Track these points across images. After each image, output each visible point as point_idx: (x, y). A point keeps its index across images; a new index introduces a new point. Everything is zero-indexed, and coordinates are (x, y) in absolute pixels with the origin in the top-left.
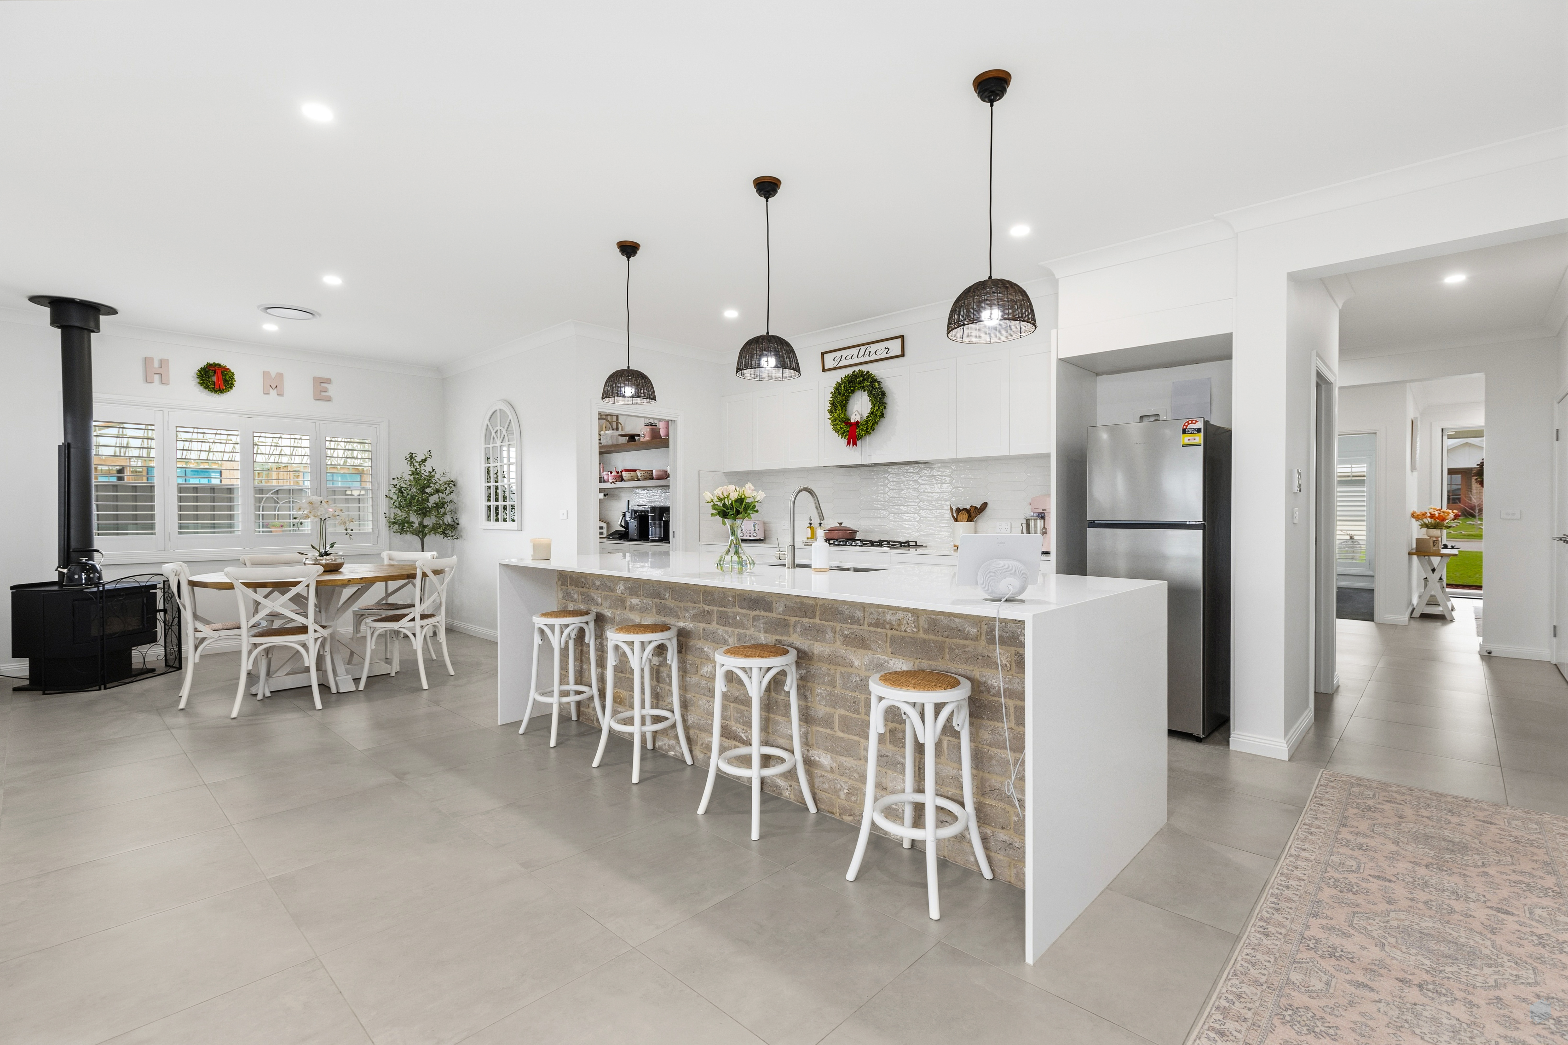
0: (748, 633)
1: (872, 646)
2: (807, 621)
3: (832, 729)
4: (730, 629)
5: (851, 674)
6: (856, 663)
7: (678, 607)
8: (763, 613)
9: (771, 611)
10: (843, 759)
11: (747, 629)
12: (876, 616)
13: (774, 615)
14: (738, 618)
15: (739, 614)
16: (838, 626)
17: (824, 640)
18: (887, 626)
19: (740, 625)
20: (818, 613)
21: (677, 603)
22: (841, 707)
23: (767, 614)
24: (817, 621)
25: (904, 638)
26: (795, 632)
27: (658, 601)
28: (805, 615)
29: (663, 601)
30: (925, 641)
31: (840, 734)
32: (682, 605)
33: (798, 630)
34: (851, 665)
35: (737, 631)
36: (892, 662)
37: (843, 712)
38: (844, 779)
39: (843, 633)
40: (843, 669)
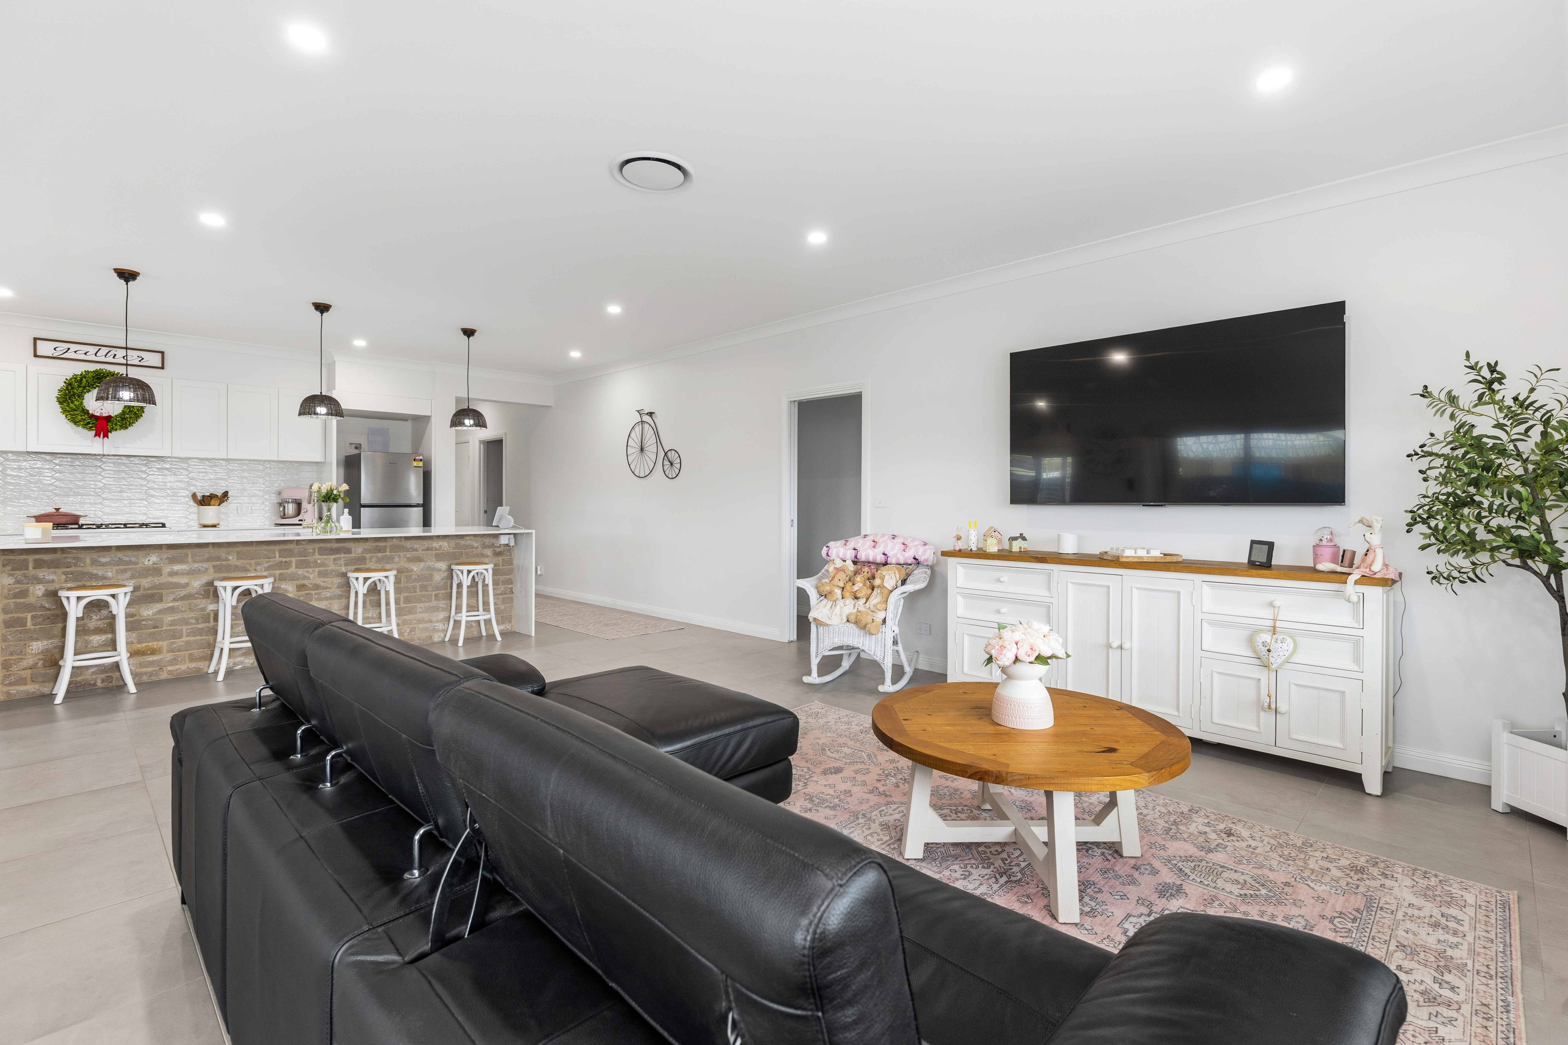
0: (329, 569)
1: (425, 559)
2: (380, 555)
3: (399, 604)
4: (311, 570)
5: (412, 575)
6: (415, 570)
7: (247, 564)
8: (343, 555)
9: (351, 553)
10: (406, 617)
11: (328, 567)
12: (427, 546)
13: (353, 555)
14: (319, 561)
15: (320, 559)
16: (402, 554)
17: (393, 562)
18: (434, 549)
19: (323, 565)
20: (388, 550)
21: (245, 561)
22: (404, 593)
23: (347, 555)
24: (388, 553)
25: (443, 553)
26: (371, 562)
27: (218, 563)
28: (380, 551)
29: (224, 563)
30: (454, 552)
31: (405, 605)
32: (253, 562)
33: (374, 560)
34: (412, 571)
35: (317, 570)
36: (436, 565)
37: (406, 594)
38: (406, 626)
39: (406, 556)
40: (406, 574)
